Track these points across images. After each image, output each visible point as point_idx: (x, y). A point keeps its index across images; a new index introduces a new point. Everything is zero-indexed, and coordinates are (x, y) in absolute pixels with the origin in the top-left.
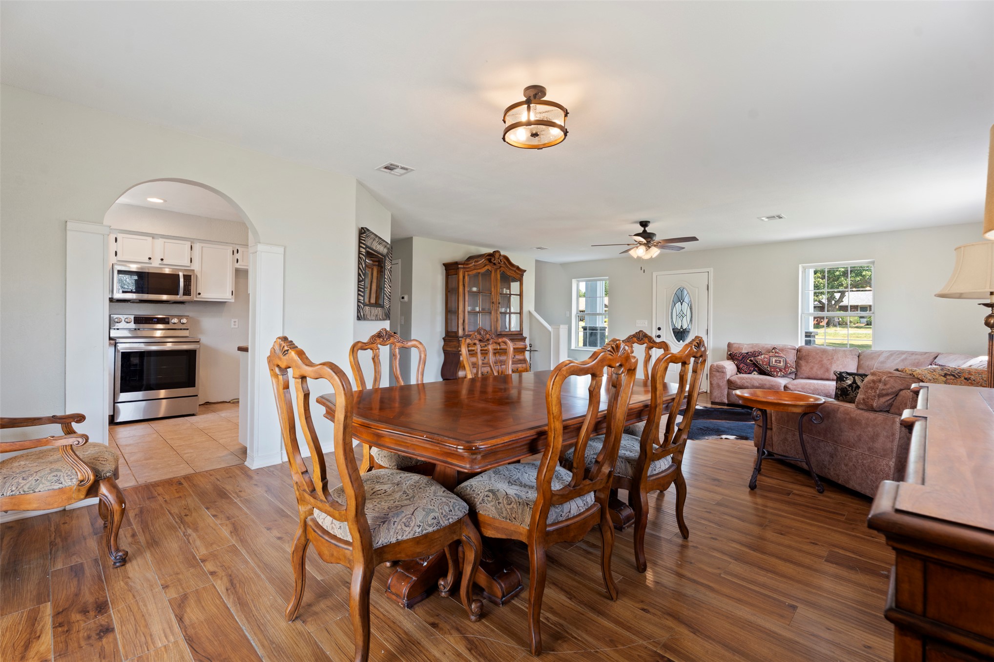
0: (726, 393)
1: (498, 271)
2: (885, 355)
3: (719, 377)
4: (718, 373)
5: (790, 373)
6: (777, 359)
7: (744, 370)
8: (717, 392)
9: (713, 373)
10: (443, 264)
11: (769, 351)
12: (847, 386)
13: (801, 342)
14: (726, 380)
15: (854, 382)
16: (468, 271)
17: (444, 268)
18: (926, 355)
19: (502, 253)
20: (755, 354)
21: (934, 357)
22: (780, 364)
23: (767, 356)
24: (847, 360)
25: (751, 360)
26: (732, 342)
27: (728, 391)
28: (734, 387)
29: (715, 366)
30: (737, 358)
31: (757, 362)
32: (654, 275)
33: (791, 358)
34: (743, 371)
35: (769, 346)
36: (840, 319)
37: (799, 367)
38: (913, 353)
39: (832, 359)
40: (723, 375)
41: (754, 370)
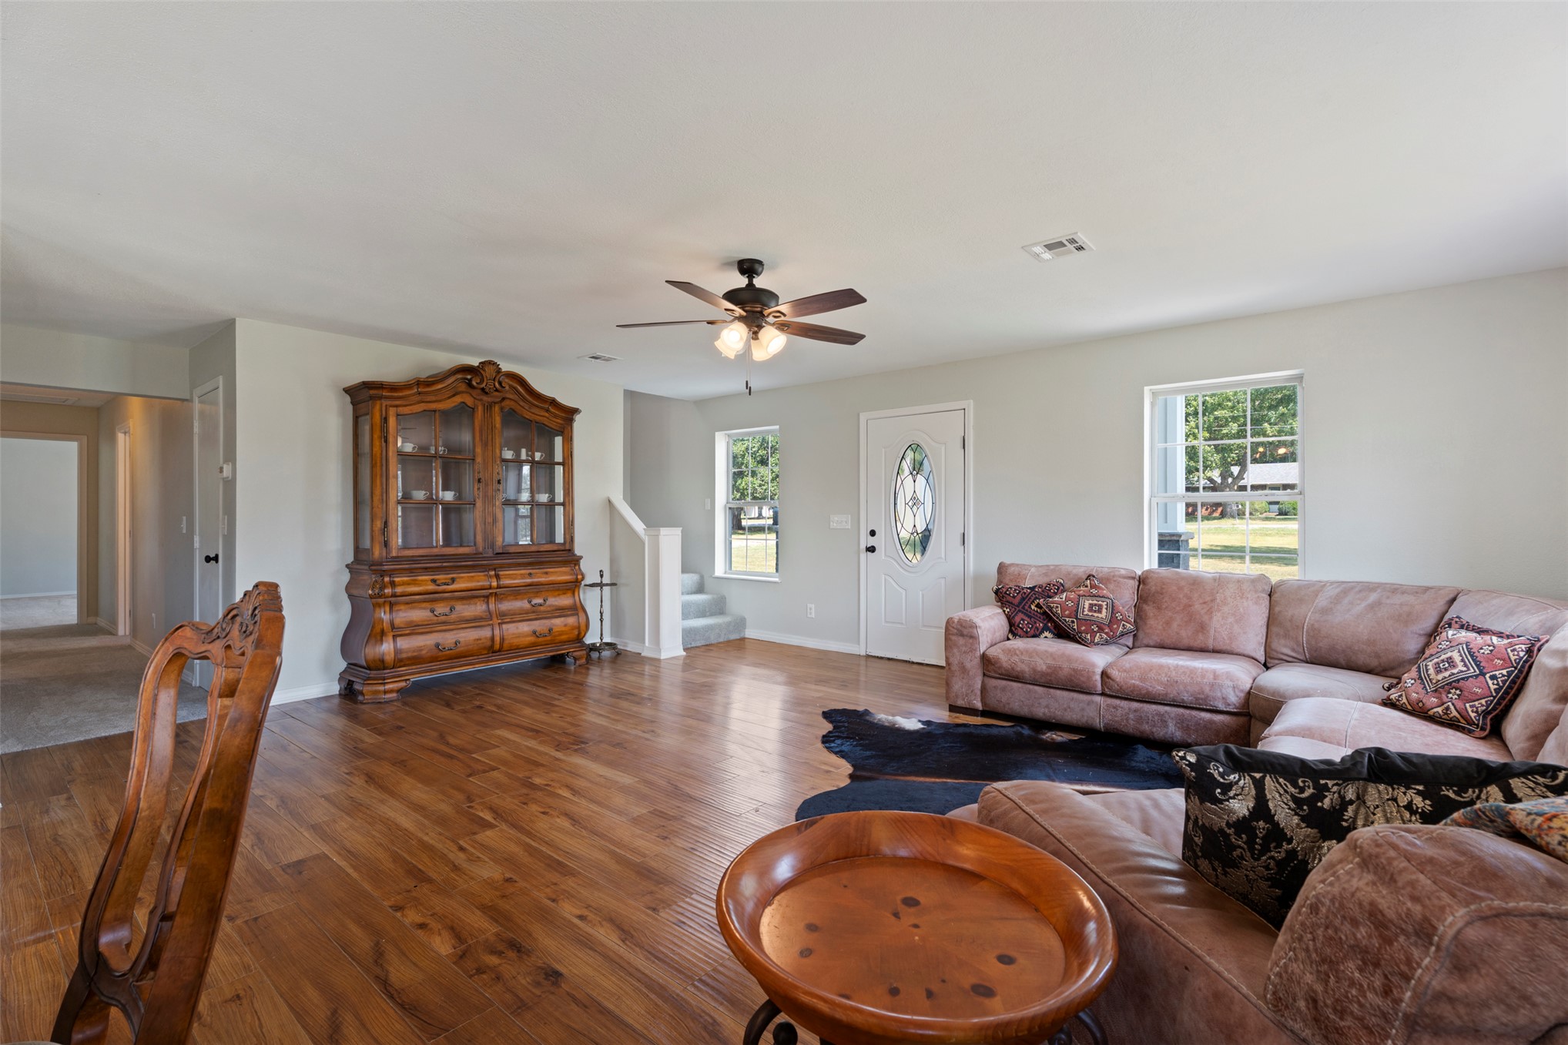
0: (979, 686)
1: (497, 408)
2: (1331, 592)
3: (964, 649)
4: (961, 638)
5: (1122, 635)
6: (1095, 602)
7: (1022, 629)
8: (960, 683)
9: (951, 640)
10: (344, 389)
11: (1079, 583)
12: (1228, 824)
13: (1149, 560)
14: (978, 654)
15: (1261, 809)
16: (397, 406)
17: (348, 399)
18: (1428, 593)
19: (505, 367)
20: (1048, 591)
21: (1447, 599)
22: (1100, 615)
23: (1072, 595)
24: (1245, 604)
25: (1038, 606)
26: (1007, 561)
27: (983, 682)
28: (995, 672)
29: (956, 621)
30: (1011, 600)
31: (1051, 609)
32: (863, 417)
33: (1126, 598)
34: (1020, 632)
35: (1082, 570)
36: (1240, 507)
37: (1141, 618)
38: (1395, 589)
39: (1212, 601)
40: (972, 644)
41: (1046, 628)
